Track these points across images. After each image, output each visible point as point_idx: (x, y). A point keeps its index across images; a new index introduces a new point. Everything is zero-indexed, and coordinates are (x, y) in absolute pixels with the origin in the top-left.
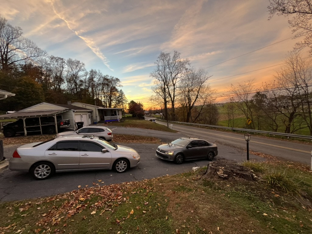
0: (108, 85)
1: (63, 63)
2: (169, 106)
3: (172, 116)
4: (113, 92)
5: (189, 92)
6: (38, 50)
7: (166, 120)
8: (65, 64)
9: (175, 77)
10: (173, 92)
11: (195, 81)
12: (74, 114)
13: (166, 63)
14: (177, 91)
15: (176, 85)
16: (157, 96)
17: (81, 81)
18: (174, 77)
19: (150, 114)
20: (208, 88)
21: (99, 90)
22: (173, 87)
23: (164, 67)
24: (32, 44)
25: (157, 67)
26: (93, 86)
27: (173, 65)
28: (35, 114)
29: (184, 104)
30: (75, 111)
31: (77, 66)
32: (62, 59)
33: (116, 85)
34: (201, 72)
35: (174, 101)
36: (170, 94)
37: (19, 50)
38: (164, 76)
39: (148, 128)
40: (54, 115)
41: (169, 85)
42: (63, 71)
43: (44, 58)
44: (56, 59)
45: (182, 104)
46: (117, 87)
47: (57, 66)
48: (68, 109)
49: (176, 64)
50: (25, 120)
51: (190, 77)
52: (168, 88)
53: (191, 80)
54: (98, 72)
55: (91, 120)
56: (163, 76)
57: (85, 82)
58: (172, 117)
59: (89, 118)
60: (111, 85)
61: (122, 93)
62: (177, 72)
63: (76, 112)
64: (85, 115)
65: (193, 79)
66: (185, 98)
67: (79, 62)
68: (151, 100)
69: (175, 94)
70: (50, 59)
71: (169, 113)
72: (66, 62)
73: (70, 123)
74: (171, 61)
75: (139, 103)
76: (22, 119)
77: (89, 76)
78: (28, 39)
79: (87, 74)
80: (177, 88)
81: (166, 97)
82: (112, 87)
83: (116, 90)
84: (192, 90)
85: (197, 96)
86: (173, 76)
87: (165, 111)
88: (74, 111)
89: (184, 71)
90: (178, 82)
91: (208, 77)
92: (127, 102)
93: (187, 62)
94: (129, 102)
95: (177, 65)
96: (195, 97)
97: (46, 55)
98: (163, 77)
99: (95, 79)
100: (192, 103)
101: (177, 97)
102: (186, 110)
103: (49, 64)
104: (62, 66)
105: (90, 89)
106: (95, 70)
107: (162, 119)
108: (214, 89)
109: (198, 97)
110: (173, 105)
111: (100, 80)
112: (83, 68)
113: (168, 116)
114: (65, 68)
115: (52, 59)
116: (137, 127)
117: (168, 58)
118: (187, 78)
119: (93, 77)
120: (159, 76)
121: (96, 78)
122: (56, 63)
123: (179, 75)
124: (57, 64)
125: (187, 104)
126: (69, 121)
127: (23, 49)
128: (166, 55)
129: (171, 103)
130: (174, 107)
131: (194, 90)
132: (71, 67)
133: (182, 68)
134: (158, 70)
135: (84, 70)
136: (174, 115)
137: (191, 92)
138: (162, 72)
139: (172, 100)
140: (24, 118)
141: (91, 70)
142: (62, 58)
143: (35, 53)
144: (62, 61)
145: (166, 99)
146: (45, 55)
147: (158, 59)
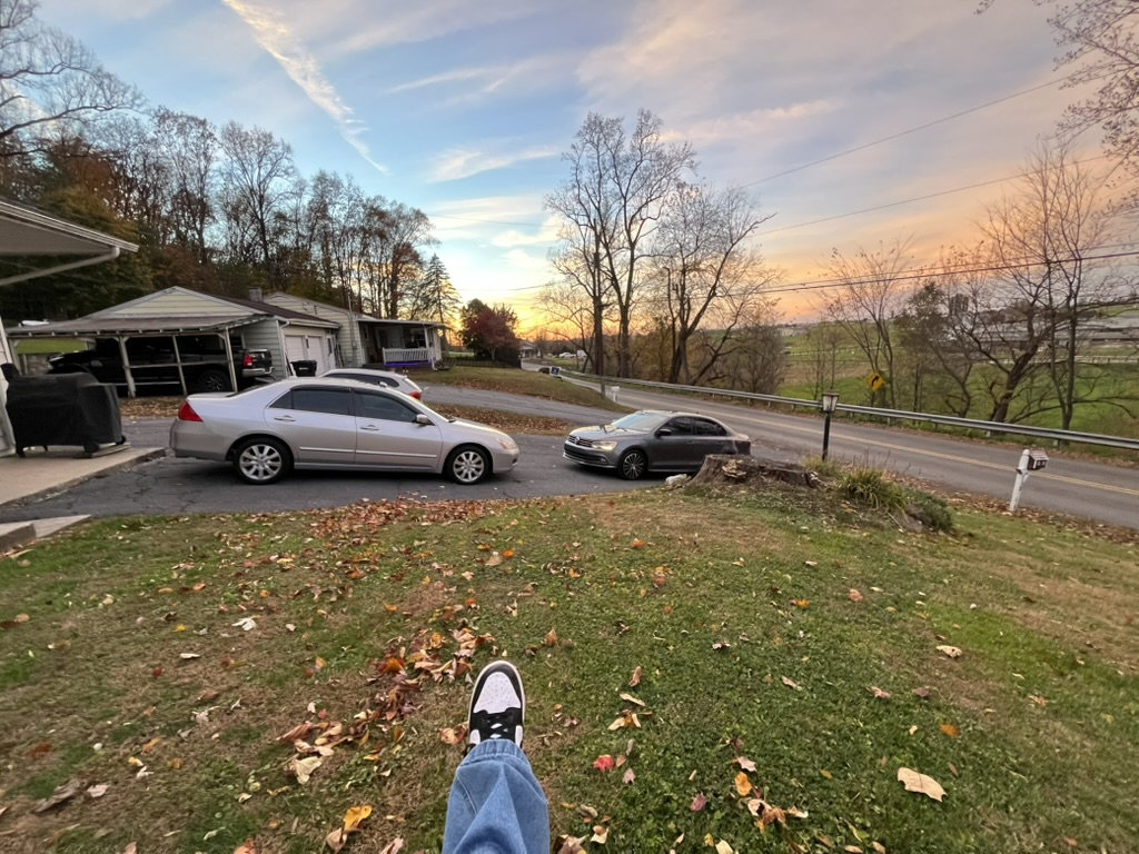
0: (382, 235)
1: (209, 141)
2: (611, 325)
3: (619, 359)
4: (404, 263)
5: (684, 272)
6: (106, 81)
7: (597, 373)
8: (216, 146)
9: (638, 216)
10: (628, 274)
11: (710, 231)
12: (282, 332)
13: (607, 158)
14: (644, 268)
15: (638, 246)
16: (568, 286)
17: (280, 216)
18: (634, 216)
19: (539, 354)
20: (752, 259)
21: (351, 255)
22: (629, 253)
23: (597, 173)
24: (82, 55)
25: (574, 172)
26: (326, 237)
27: (634, 168)
28: (161, 326)
29: (666, 318)
30: (288, 321)
31: (261, 156)
32: (203, 123)
33: (416, 238)
34: (734, 198)
35: (628, 305)
36: (616, 281)
37: (29, 77)
38: (598, 209)
39: (535, 395)
40: (223, 331)
41: (615, 244)
42: (210, 174)
43: (131, 114)
44: (180, 121)
45: (656, 319)
46: (418, 248)
47: (183, 151)
48: (262, 315)
49: (644, 163)
50: (127, 343)
51: (690, 217)
52: (608, 254)
53: (695, 228)
54: (346, 184)
55: (336, 359)
56: (592, 207)
57: (297, 222)
58: (620, 364)
59: (331, 352)
60: (397, 238)
61: (437, 271)
62: (644, 194)
63: (291, 326)
64: (317, 340)
65: (703, 225)
66: (669, 295)
67: (270, 136)
68: (546, 299)
69: (635, 281)
70: (156, 120)
71: (610, 349)
72: (218, 135)
73: (273, 363)
74: (625, 151)
75: (503, 311)
76: (115, 341)
77: (310, 198)
78: (60, 33)
79: (302, 189)
80: (643, 259)
81: (600, 289)
82: (399, 245)
83: (416, 257)
84: (695, 267)
85: (714, 288)
86: (631, 211)
87: (594, 343)
88: (285, 323)
89: (672, 193)
90: (648, 235)
91: (758, 220)
92: (457, 305)
93: (686, 155)
94: (465, 302)
95: (646, 169)
96: (706, 295)
97: (139, 106)
98: (594, 215)
99: (333, 212)
100: (693, 316)
101: (642, 293)
102: (669, 342)
103: (155, 142)
104: (205, 154)
105: (316, 251)
106: (335, 174)
107: (583, 372)
108: (774, 267)
109: (715, 294)
110: (624, 321)
111: (352, 216)
112: (285, 163)
113: (605, 359)
114: (218, 160)
115: (164, 122)
116: (498, 390)
117: (617, 137)
118: (682, 219)
119: (327, 200)
120: (579, 207)
121: (338, 207)
122: (181, 140)
123: (653, 209)
124: (186, 145)
125: (674, 320)
126: (268, 354)
127: (47, 73)
128: (607, 124)
129: (617, 316)
130: (629, 327)
131: (702, 266)
132: (239, 159)
133: (664, 180)
134: (574, 186)
135: (291, 170)
136: (628, 357)
137: (691, 274)
138: (591, 191)
139: (624, 299)
140: (123, 336)
141: (319, 175)
142: (202, 118)
143: (97, 95)
144: (201, 131)
145: (600, 297)
146: (137, 102)
147: (578, 140)
